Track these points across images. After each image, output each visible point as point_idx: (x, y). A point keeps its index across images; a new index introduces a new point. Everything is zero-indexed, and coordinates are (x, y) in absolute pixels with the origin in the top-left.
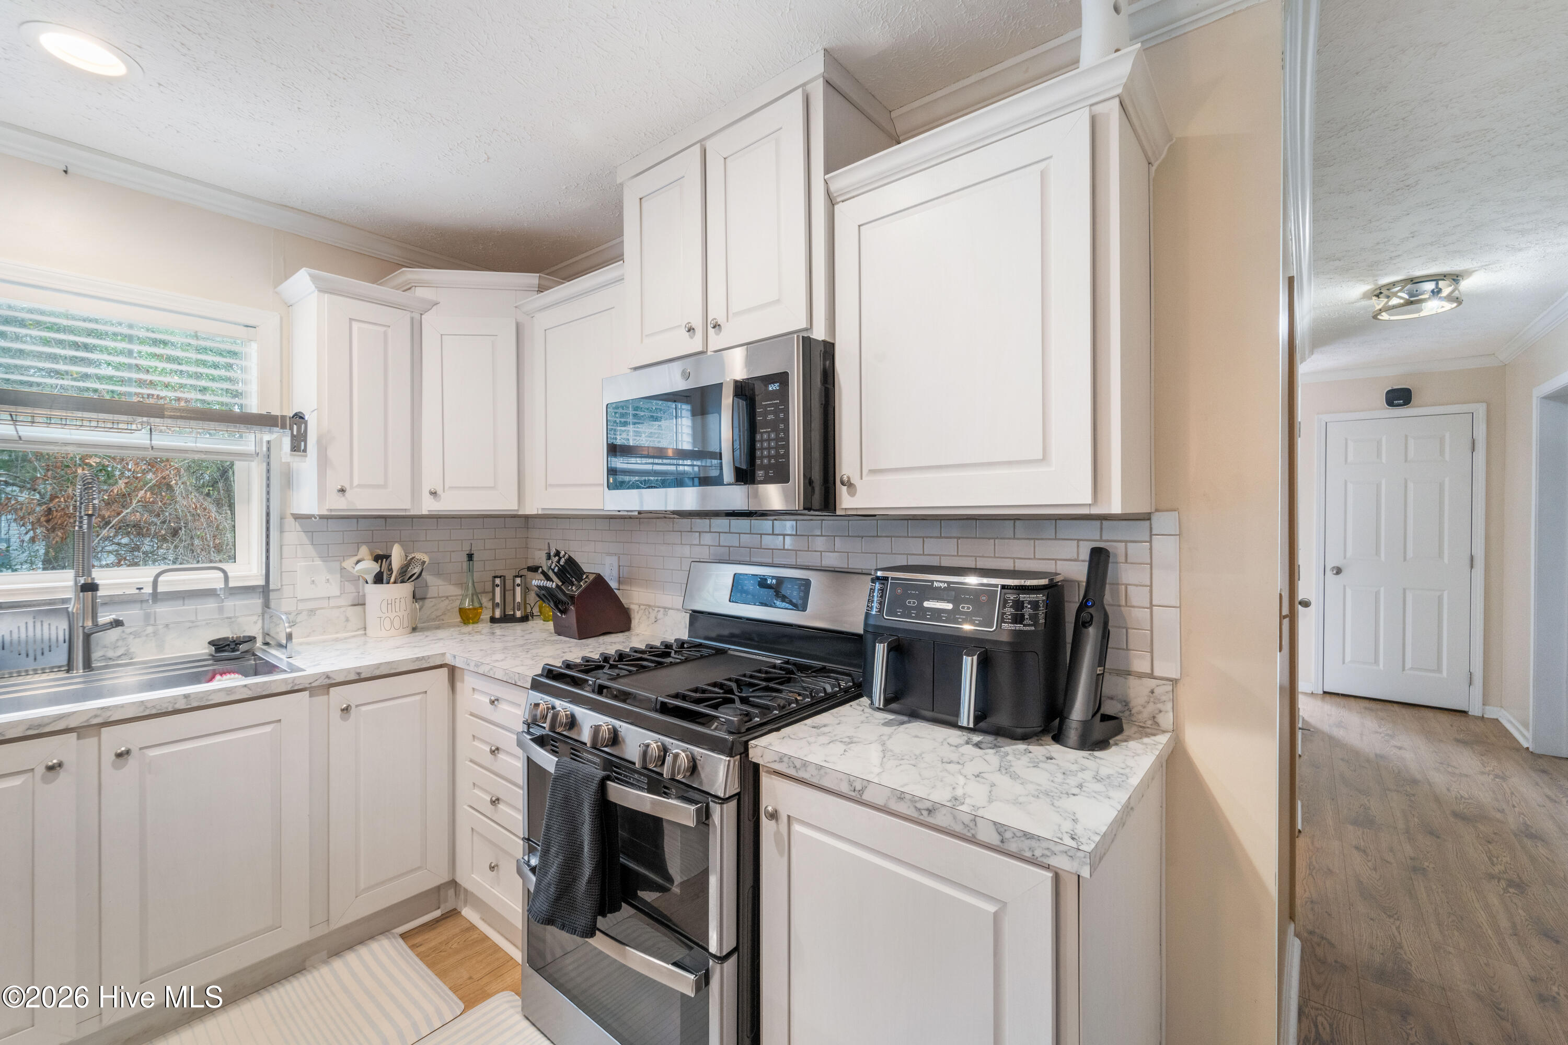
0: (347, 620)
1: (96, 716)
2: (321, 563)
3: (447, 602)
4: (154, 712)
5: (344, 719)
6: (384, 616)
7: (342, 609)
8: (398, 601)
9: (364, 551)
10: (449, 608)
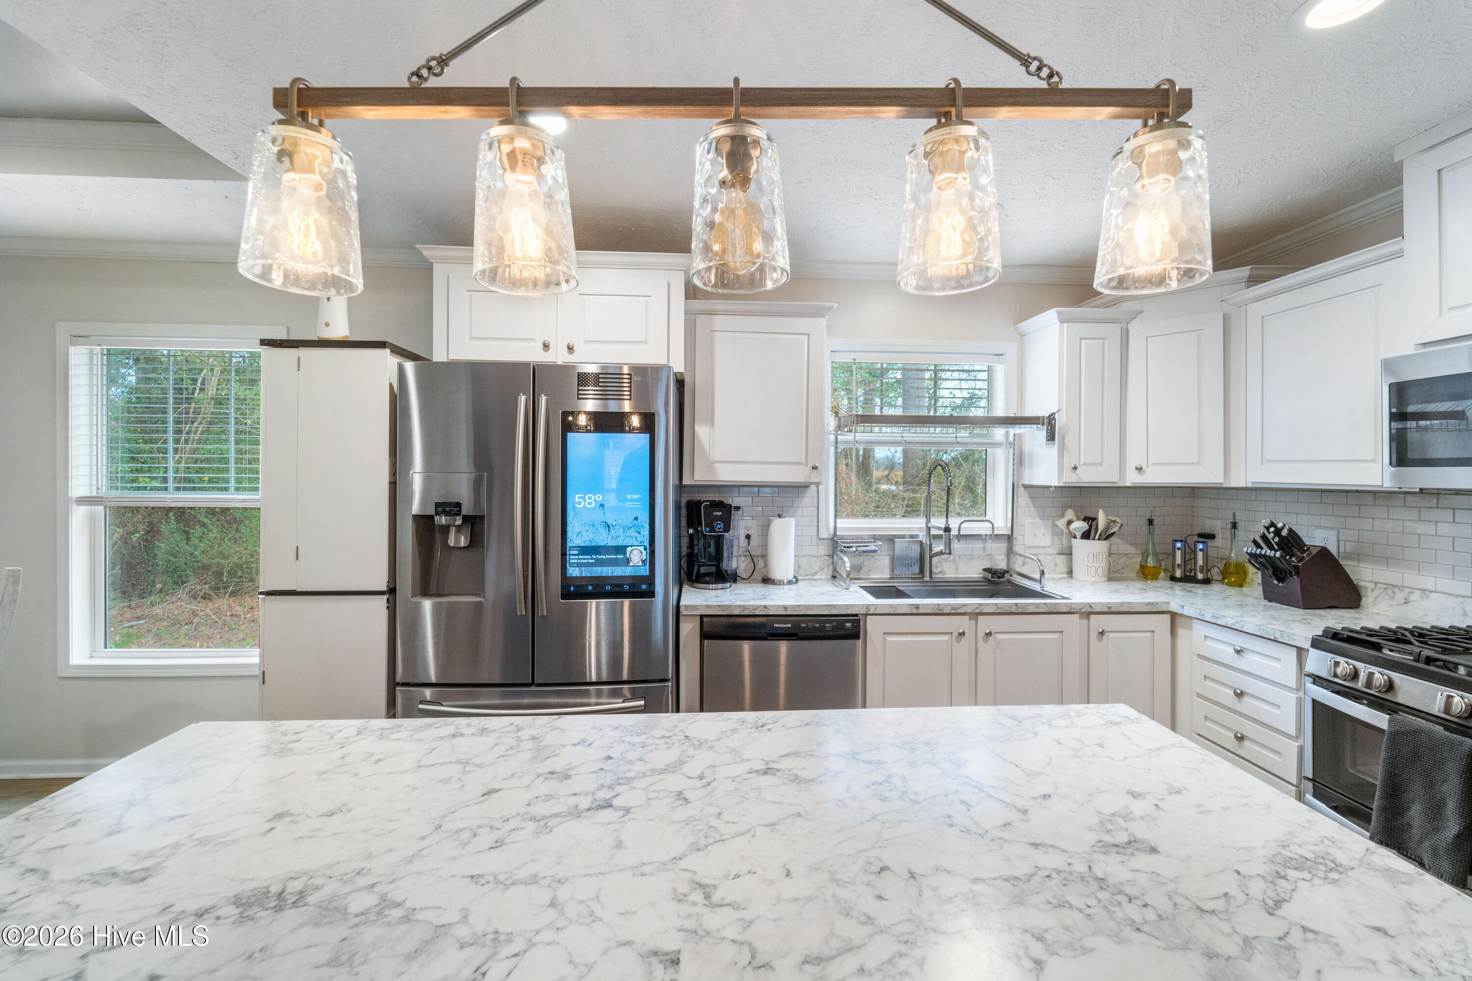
0: (1056, 565)
1: (977, 608)
2: (1039, 521)
3: (1125, 559)
4: (1001, 611)
5: (1100, 640)
6: (1091, 565)
7: (1053, 556)
8: (1101, 554)
9: (1070, 514)
10: (1127, 563)
